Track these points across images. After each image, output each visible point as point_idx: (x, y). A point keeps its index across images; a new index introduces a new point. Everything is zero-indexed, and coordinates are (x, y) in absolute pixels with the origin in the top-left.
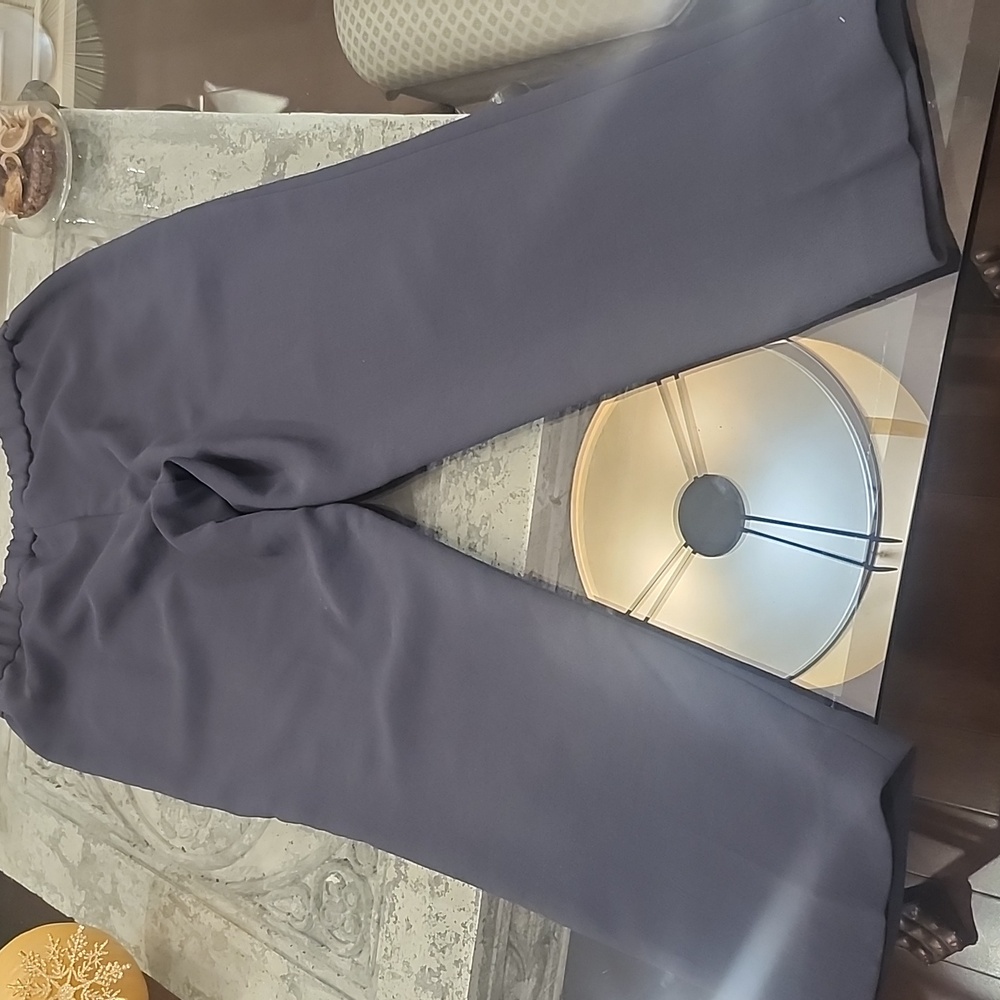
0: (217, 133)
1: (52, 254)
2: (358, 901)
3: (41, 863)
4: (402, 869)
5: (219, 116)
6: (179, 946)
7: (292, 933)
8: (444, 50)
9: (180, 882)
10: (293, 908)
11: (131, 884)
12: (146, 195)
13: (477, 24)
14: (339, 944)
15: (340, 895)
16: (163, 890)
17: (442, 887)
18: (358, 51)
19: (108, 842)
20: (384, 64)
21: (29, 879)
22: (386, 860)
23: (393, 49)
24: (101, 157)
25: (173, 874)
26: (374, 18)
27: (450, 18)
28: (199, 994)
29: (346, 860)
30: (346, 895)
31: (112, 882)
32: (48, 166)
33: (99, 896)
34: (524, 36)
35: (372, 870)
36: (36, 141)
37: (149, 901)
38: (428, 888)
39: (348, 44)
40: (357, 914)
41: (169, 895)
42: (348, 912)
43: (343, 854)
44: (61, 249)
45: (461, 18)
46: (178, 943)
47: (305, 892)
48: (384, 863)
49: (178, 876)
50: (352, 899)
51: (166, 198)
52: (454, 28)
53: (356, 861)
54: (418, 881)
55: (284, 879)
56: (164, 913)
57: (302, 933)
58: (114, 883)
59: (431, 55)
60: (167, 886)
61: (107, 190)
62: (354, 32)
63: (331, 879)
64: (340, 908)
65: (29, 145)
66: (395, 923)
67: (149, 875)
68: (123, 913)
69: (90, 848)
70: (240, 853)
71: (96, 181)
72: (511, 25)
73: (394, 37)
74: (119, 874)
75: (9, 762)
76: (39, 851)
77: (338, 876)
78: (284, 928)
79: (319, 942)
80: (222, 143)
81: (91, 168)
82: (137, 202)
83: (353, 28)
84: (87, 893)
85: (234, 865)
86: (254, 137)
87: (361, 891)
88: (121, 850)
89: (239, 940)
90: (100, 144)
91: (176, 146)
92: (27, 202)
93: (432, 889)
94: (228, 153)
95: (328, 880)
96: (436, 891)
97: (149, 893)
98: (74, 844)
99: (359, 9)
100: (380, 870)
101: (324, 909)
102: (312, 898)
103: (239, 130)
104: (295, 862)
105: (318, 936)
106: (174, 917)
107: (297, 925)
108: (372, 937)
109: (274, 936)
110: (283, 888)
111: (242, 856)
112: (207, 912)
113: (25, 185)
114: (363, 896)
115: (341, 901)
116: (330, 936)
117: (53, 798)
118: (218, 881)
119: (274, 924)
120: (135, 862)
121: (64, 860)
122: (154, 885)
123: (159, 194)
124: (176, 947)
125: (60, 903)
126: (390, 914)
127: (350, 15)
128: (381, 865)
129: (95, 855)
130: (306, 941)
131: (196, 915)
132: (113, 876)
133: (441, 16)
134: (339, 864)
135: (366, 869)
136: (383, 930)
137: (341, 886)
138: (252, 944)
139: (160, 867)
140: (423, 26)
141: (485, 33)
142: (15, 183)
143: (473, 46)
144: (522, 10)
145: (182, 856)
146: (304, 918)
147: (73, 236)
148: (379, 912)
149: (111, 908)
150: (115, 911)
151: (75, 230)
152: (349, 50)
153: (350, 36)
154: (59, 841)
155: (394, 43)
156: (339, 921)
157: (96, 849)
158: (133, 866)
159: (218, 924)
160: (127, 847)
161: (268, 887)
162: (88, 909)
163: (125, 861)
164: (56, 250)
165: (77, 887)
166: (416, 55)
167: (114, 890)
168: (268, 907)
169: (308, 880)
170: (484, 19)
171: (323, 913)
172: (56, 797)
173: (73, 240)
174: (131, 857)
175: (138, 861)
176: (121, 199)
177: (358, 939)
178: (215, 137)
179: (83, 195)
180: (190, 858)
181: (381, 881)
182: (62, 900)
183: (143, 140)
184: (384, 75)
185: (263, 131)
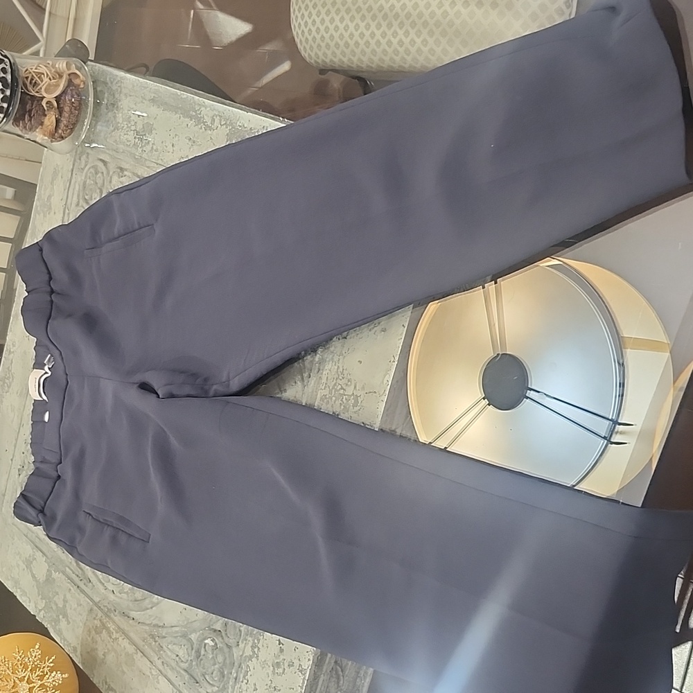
0: (196, 112)
1: (72, 163)
2: (224, 661)
3: (18, 574)
4: (256, 650)
5: (198, 99)
6: (103, 655)
7: (178, 669)
8: (364, 55)
9: (108, 614)
10: (181, 654)
11: (76, 605)
12: (141, 141)
13: (389, 43)
14: (208, 684)
15: (213, 654)
16: (97, 616)
17: (281, 670)
18: (303, 40)
19: (64, 573)
20: (320, 54)
21: (9, 582)
22: (246, 640)
23: (328, 46)
24: (113, 105)
25: (104, 606)
26: (318, 20)
27: (370, 35)
28: (112, 690)
29: (220, 631)
30: (216, 655)
31: (64, 600)
32: (75, 109)
33: (54, 608)
34: (421, 59)
35: (236, 644)
36: (69, 91)
37: (87, 620)
38: (272, 668)
39: (297, 33)
40: (222, 669)
41: (100, 620)
42: (217, 666)
43: (218, 626)
44: (78, 161)
45: (378, 36)
46: (103, 653)
47: (190, 645)
48: (245, 642)
49: (108, 609)
50: (220, 659)
51: (154, 147)
52: (373, 42)
53: (226, 634)
54: (265, 661)
55: (177, 632)
56: (96, 631)
57: (185, 671)
58: (65, 601)
59: (354, 56)
60: (100, 614)
61: (115, 129)
62: (303, 27)
63: (208, 641)
64: (212, 662)
65: (64, 92)
66: (246, 684)
67: (89, 603)
68: (69, 623)
69: (52, 573)
70: (150, 606)
71: (108, 121)
72: (413, 50)
73: (330, 38)
74: (68, 596)
75: (5, 501)
76: (18, 566)
77: (213, 640)
78: (174, 664)
79: (196, 680)
80: (199, 120)
81: (105, 110)
82: (134, 144)
83: (302, 23)
84: (46, 602)
85: (145, 612)
86: (220, 123)
87: (227, 656)
88: (72, 581)
89: (142, 663)
90: (114, 95)
91: (165, 112)
92: (58, 133)
93: (274, 669)
94: (201, 128)
95: (206, 641)
96: (276, 671)
97: (88, 615)
98: (41, 567)
99: (308, 11)
100: (241, 645)
101: (201, 660)
102: (194, 651)
103: (211, 113)
104: (185, 623)
105: (195, 676)
106: (102, 635)
107: (183, 665)
108: (230, 687)
109: (166, 668)
110: (176, 637)
111: (152, 608)
112: (123, 639)
113: (58, 121)
114: (228, 659)
115: (213, 657)
116: (203, 678)
117: (31, 533)
118: (133, 619)
119: (167, 659)
120: (81, 591)
121: (33, 576)
122: (91, 610)
123: (151, 144)
124: (100, 654)
125: (28, 604)
126: (244, 677)
127: (301, 13)
128: (242, 643)
129: (54, 580)
130: (187, 676)
131: (116, 639)
132: (65, 596)
133: (365, 31)
134: (215, 634)
135: (232, 642)
136: (238, 686)
137: (215, 648)
138: (150, 668)
139: (97, 599)
140: (351, 36)
141: (394, 51)
142: (51, 120)
143: (384, 58)
144: (422, 42)
145: (112, 597)
146: (187, 661)
147: (88, 153)
148: (237, 673)
149: (61, 617)
150: (64, 620)
151: (89, 151)
152: (298, 37)
153: (299, 28)
154: (32, 562)
155: (329, 42)
156: (210, 671)
157: (55, 575)
158: (79, 594)
159: (131, 649)
160: (76, 579)
161: (166, 634)
162: (46, 613)
163: (74, 589)
164: (75, 160)
165: (40, 596)
166: (343, 53)
167: (64, 606)
168: (164, 647)
169: (193, 637)
170: (395, 41)
171: (200, 662)
172: (33, 532)
173: (87, 157)
174: (78, 587)
175: (83, 591)
176: (124, 138)
177: (221, 687)
178: (194, 114)
179: (98, 127)
180: (117, 599)
181: (241, 653)
182: (30, 602)
183: (144, 101)
184: (320, 61)
185: (228, 120)
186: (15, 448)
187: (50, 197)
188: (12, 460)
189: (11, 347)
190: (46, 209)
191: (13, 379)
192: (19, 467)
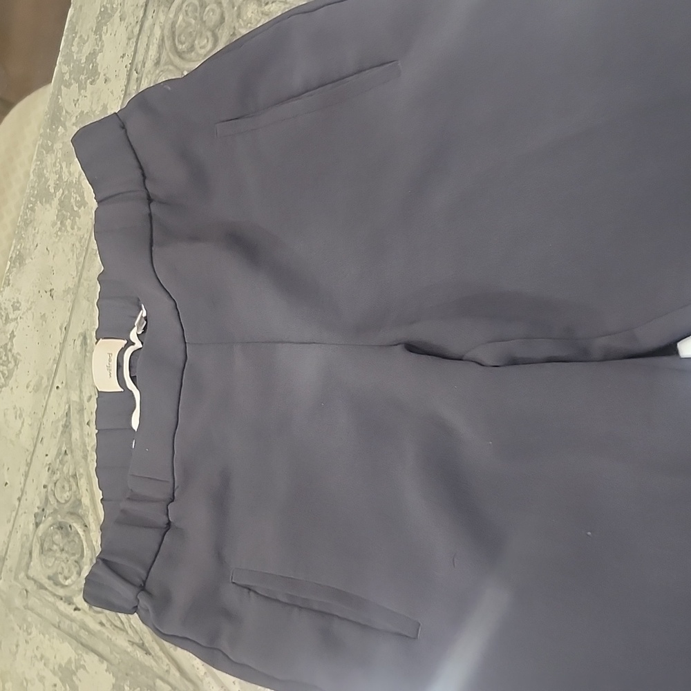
98: (98, 682)
154: (74, 673)
172: (73, 621)
186: (25, 480)
187: (93, 55)
188: (19, 499)
189: (10, 310)
190: (83, 77)
191: (16, 365)
192: (36, 510)
